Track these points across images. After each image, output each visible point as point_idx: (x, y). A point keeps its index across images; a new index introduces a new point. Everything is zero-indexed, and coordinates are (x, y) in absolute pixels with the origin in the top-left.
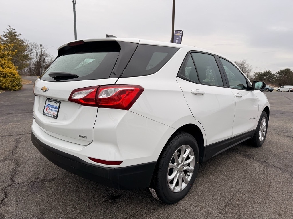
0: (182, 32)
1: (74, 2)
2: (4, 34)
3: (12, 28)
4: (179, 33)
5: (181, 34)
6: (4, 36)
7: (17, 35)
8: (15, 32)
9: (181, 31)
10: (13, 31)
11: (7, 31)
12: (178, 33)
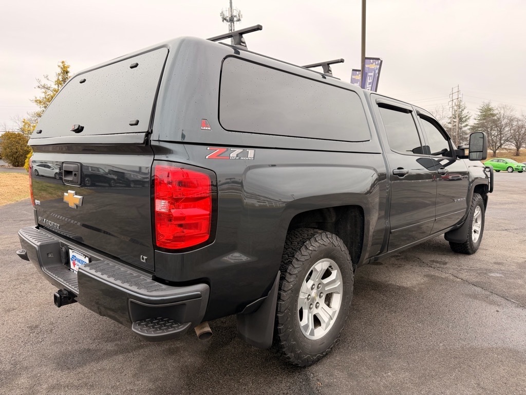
0: (380, 61)
4: (374, 64)
5: (378, 66)
9: (378, 59)
12: (372, 64)
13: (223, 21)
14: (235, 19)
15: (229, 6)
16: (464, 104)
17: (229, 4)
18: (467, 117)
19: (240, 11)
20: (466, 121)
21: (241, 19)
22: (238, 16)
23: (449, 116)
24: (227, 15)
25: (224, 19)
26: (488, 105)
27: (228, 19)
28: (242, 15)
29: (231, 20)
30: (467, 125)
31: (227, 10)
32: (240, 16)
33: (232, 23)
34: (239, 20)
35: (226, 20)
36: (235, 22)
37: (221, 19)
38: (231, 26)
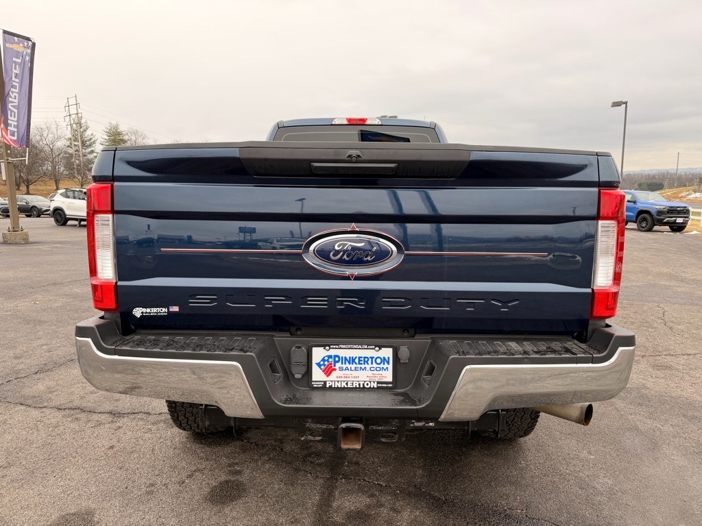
16: (86, 122)
18: (92, 141)
20: (90, 145)
23: (66, 137)
26: (116, 127)
30: (92, 152)
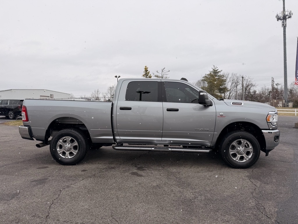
1: (285, 25)
2: (209, 73)
3: (215, 67)
6: (209, 75)
7: (219, 72)
8: (217, 70)
10: (216, 69)
11: (212, 70)
13: (278, 20)
14: (287, 17)
15: (282, 10)
17: (283, 9)
19: (291, 11)
21: (292, 16)
22: (289, 15)
24: (281, 15)
25: (279, 19)
27: (282, 18)
28: (292, 13)
29: (284, 18)
31: (281, 12)
32: (291, 14)
33: (285, 20)
34: (290, 17)
35: (280, 19)
36: (287, 19)
37: (276, 19)
38: (284, 23)
